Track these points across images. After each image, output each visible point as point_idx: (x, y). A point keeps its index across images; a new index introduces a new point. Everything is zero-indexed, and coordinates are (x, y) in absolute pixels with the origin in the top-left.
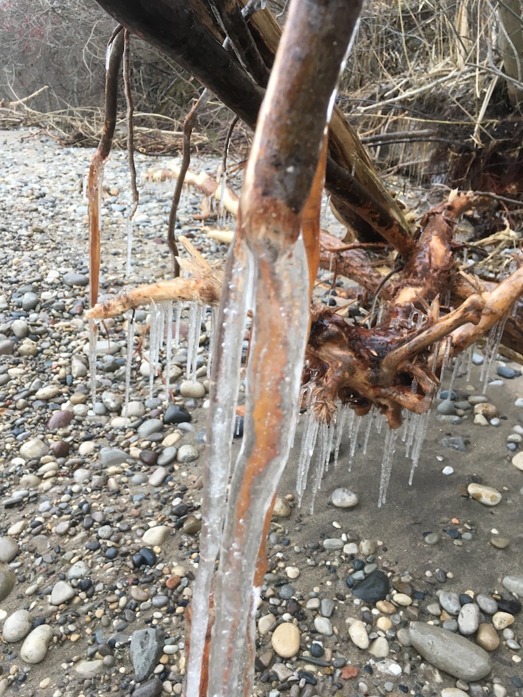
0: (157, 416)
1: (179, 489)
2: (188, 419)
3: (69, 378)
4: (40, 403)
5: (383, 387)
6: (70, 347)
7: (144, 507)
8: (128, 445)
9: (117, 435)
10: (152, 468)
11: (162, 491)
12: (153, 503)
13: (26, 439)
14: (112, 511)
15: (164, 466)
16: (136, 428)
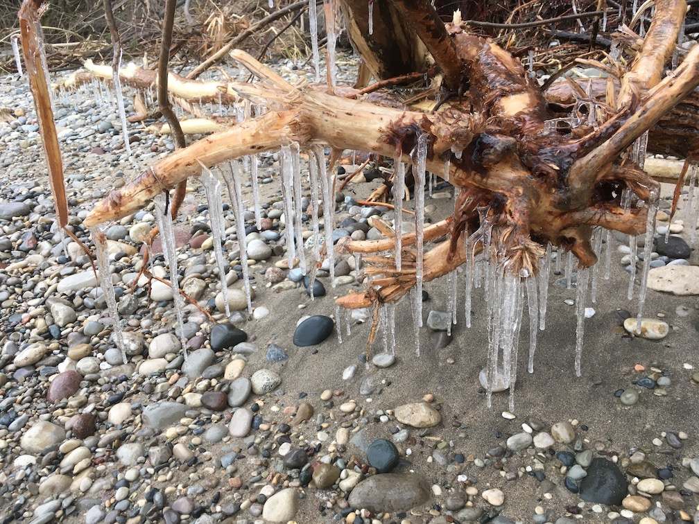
0: (201, 345)
1: (280, 431)
2: (243, 338)
3: (53, 330)
4: (26, 372)
5: (577, 210)
6: (37, 290)
7: (242, 469)
8: (179, 392)
9: (156, 384)
10: (226, 414)
11: (258, 441)
12: (253, 461)
13: (25, 426)
14: (200, 490)
15: (241, 405)
16: (179, 367)
